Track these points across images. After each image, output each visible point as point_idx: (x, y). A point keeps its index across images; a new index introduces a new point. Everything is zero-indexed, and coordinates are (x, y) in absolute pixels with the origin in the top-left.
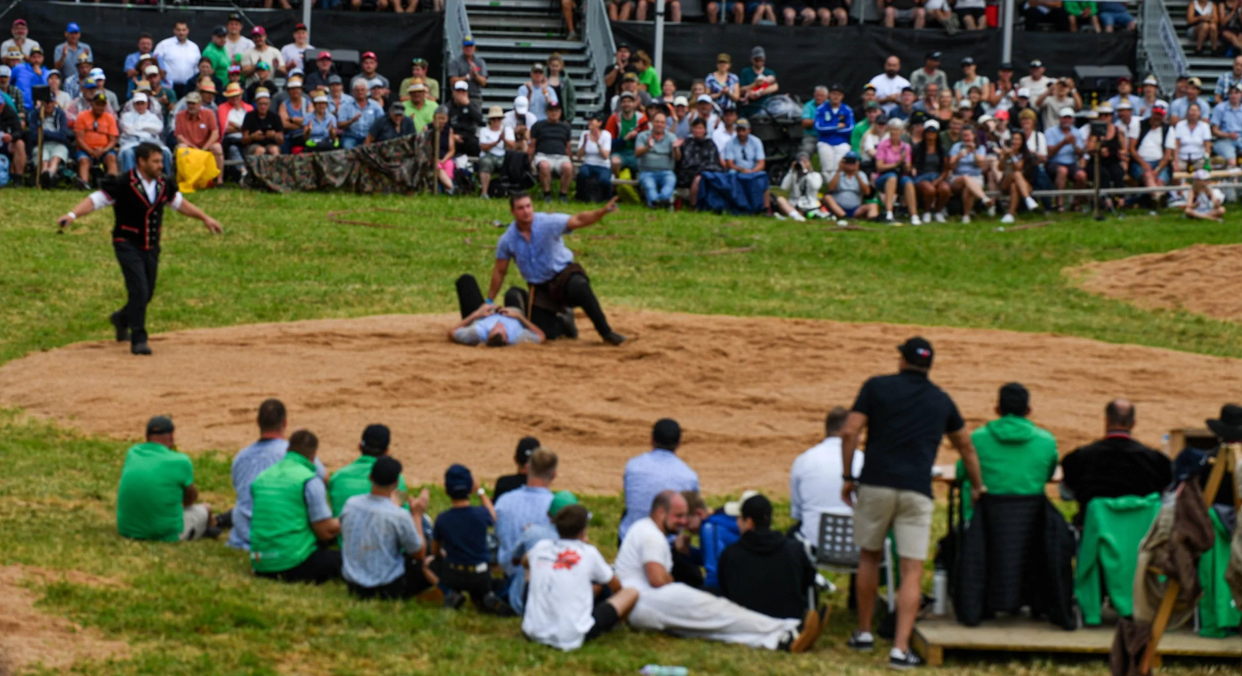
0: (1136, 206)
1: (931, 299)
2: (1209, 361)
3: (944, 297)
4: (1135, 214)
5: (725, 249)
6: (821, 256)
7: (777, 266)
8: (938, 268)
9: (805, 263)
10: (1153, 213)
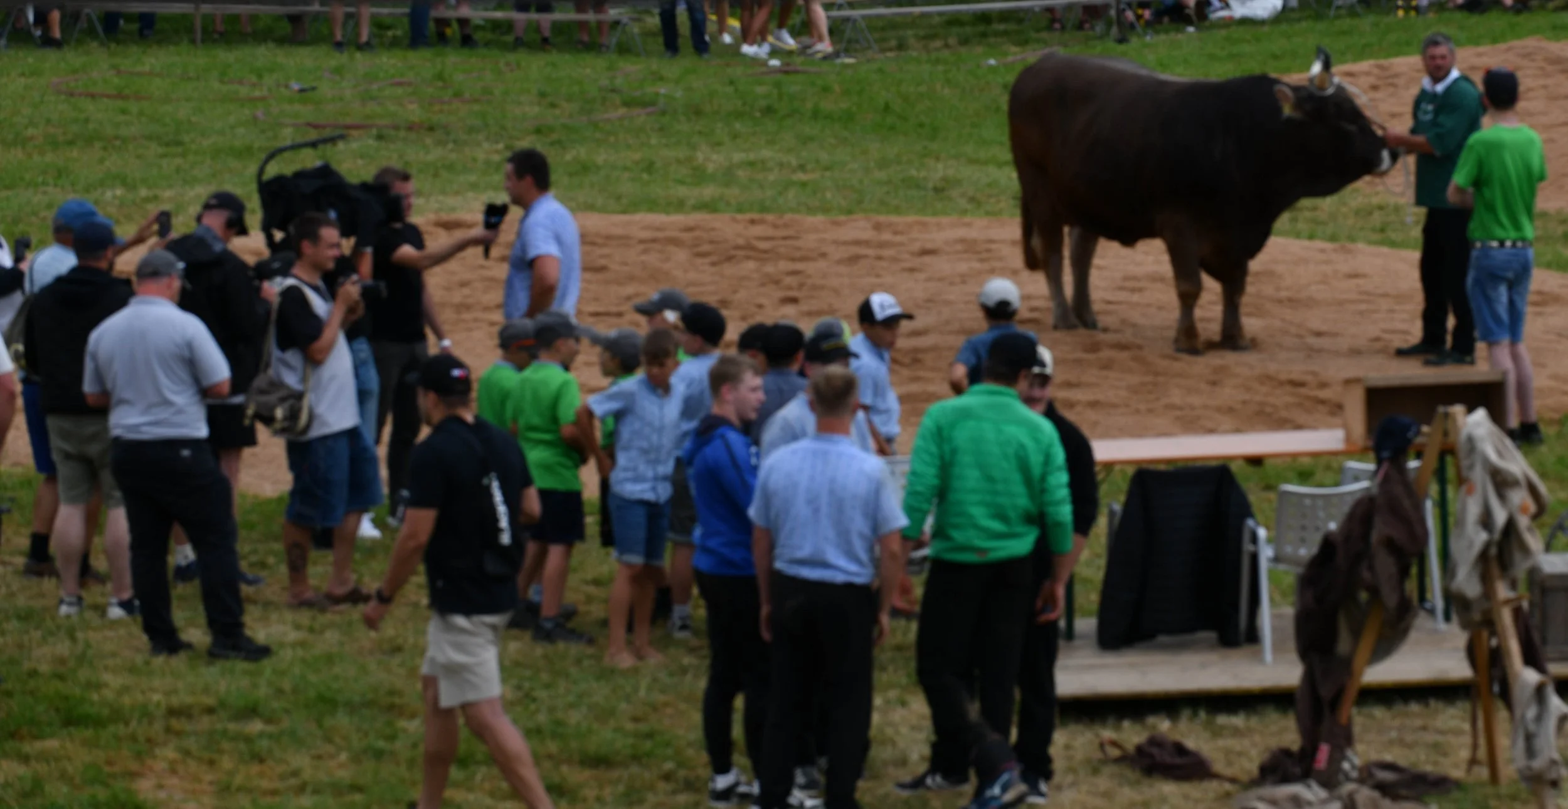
0: (1166, 19)
1: (923, 174)
2: (1323, 251)
3: (938, 171)
4: (1167, 32)
5: (622, 111)
6: (758, 114)
7: (700, 133)
8: (921, 125)
9: (738, 126)
10: (1191, 29)
